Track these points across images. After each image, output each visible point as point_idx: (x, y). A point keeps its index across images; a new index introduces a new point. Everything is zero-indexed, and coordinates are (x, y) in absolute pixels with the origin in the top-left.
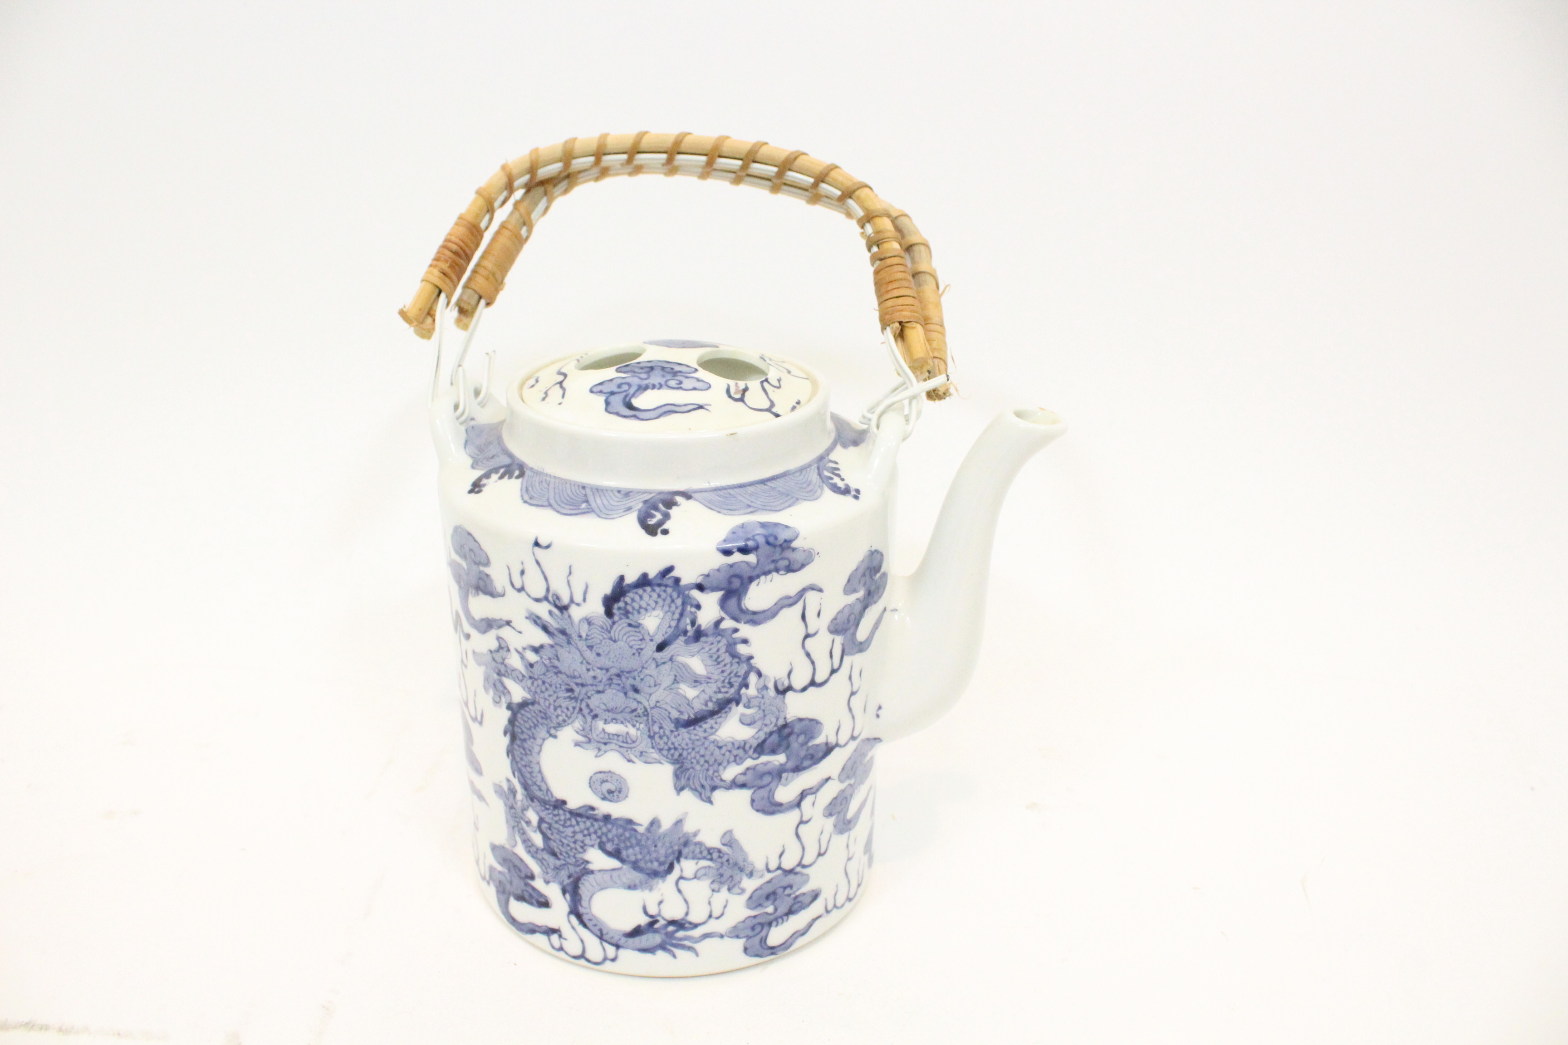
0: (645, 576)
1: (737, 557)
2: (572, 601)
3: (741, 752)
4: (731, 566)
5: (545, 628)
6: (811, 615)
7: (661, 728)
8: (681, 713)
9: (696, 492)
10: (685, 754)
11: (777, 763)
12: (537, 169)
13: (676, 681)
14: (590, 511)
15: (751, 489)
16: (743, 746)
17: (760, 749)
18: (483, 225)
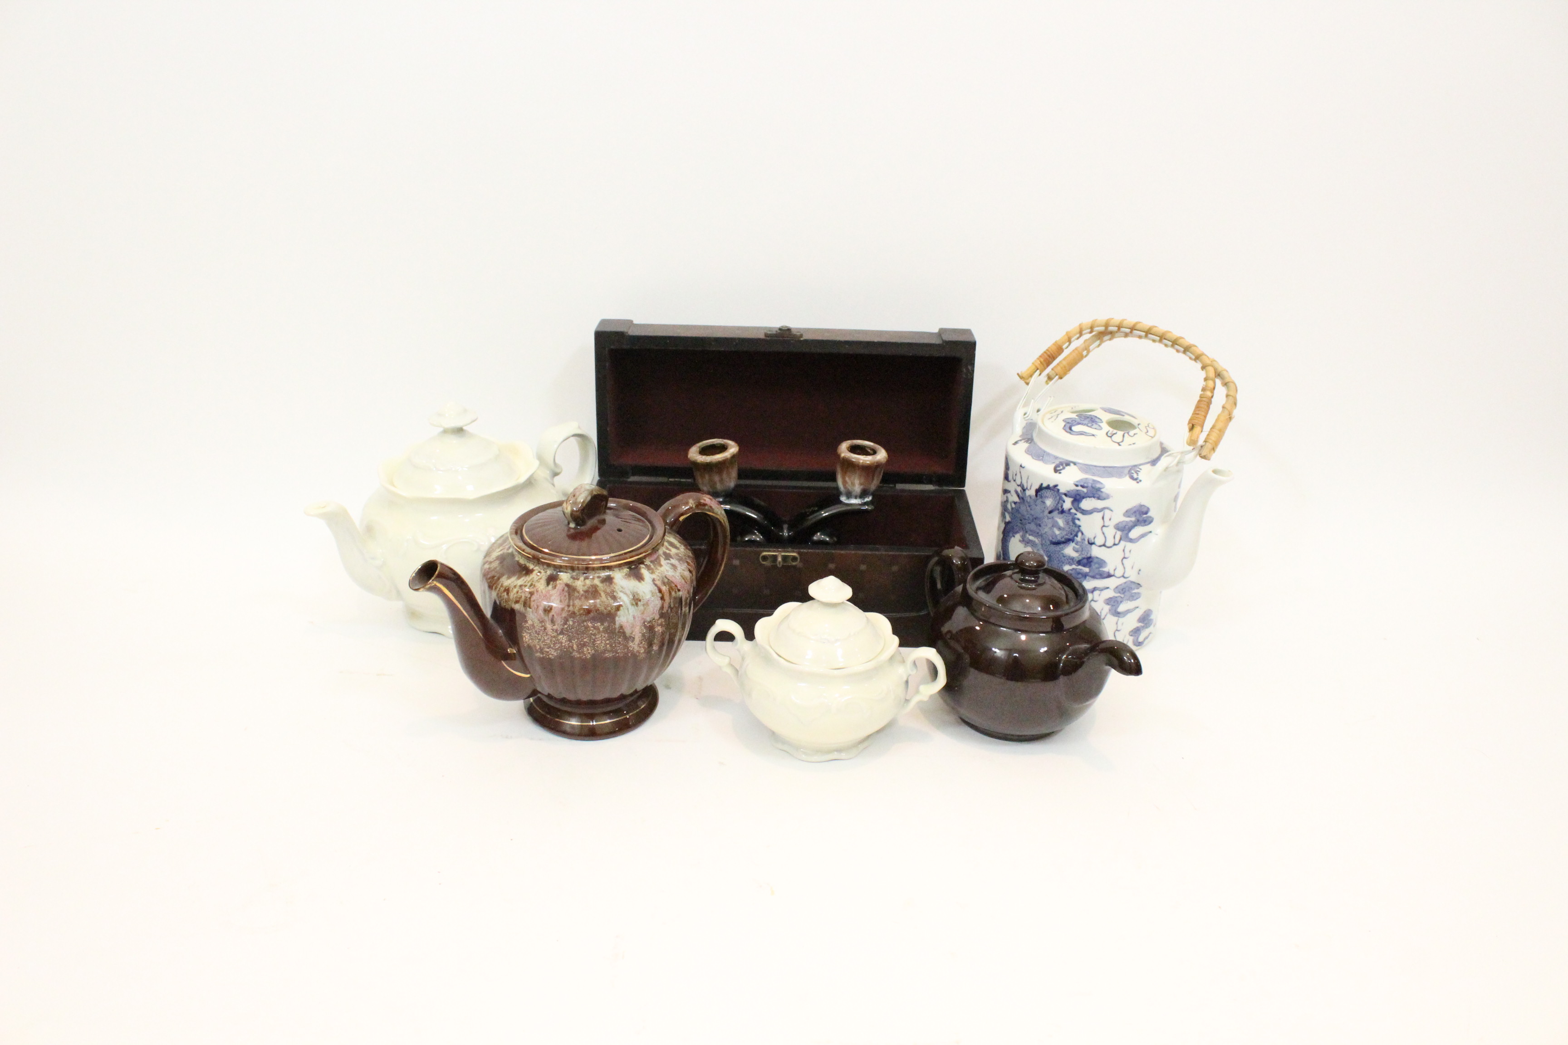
0: (1049, 485)
1: (1080, 488)
2: (1027, 488)
3: (1071, 561)
4: (1077, 490)
5: (1018, 496)
6: (1106, 519)
7: (1045, 542)
8: (1053, 539)
9: (1079, 463)
10: (1052, 555)
11: (1085, 571)
12: (1094, 328)
13: (1053, 526)
14: (1042, 460)
15: (1098, 468)
16: (1073, 559)
17: (1079, 563)
18: (1064, 347)
